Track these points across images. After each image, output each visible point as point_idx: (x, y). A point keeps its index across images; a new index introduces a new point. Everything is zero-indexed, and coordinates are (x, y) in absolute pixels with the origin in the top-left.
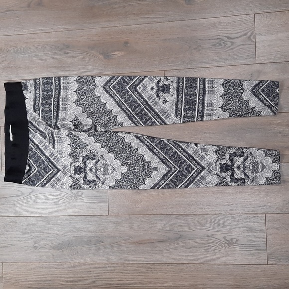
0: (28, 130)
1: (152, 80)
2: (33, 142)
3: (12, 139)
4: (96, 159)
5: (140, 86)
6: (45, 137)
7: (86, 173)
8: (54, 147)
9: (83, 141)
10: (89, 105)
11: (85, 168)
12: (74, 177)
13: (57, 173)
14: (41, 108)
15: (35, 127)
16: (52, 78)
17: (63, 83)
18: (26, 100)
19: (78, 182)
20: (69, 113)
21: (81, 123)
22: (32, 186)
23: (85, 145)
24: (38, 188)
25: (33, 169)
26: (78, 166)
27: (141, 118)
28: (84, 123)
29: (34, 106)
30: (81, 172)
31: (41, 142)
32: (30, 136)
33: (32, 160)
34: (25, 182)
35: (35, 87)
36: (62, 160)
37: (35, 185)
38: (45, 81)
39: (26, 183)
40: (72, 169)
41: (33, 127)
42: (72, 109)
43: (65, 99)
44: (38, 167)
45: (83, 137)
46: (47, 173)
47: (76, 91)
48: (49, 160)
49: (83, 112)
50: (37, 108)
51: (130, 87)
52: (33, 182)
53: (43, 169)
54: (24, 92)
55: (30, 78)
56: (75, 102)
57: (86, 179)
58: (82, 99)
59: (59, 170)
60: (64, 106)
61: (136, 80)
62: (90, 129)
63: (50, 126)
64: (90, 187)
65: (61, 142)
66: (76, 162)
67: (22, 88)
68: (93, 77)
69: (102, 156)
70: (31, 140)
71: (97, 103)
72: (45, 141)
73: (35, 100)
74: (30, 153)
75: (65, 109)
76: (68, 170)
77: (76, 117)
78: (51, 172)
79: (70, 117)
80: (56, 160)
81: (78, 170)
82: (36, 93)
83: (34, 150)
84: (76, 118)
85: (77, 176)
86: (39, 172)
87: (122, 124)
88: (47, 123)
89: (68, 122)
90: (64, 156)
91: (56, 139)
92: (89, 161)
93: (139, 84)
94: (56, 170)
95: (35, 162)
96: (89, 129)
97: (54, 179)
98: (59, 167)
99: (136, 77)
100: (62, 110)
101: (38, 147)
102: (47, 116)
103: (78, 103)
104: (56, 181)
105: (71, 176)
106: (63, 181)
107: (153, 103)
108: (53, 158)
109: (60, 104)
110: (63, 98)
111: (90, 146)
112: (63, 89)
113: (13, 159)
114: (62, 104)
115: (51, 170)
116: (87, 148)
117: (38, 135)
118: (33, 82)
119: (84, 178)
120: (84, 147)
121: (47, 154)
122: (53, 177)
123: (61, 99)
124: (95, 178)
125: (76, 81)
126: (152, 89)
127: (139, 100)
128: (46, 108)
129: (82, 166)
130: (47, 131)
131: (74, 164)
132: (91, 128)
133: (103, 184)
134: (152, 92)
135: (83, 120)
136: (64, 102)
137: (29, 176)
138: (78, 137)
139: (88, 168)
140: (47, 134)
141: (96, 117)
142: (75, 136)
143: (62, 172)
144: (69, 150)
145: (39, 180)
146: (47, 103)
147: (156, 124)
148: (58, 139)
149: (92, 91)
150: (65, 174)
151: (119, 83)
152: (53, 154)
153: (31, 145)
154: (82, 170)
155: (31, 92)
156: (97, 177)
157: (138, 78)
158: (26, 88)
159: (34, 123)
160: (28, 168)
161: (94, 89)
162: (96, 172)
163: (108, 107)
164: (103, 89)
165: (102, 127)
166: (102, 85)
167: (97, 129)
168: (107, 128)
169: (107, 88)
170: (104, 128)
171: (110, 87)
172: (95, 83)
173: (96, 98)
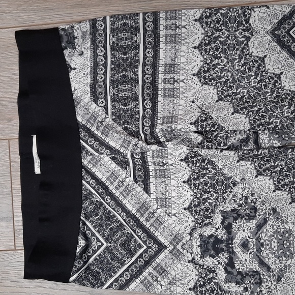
0: (80, 149)
2: (94, 177)
3: (38, 171)
4: (259, 219)
6: (123, 164)
7: (233, 252)
8: (147, 190)
9: (226, 171)
10: (234, 81)
11: (230, 239)
12: (201, 262)
13: (157, 254)
14: (110, 92)
15: (96, 139)
16: (137, 15)
17: (166, 28)
18: (72, 74)
19: (211, 275)
20: (182, 102)
21: (221, 128)
22: (93, 286)
23: (229, 184)
24: (110, 291)
25: (95, 244)
26: (212, 235)
28: (229, 126)
29: (93, 87)
30: (218, 251)
31: (113, 176)
32: (85, 162)
33: (92, 222)
34: (77, 279)
35: (94, 42)
36: (170, 221)
37: (102, 284)
38: (118, 24)
39: (79, 281)
40: (196, 243)
41: (92, 141)
42: (190, 94)
43: (172, 67)
44: (107, 240)
45: (226, 161)
46: (132, 255)
47: (199, 47)
48: (137, 221)
49: (220, 99)
50: (101, 93)
52: (96, 276)
53: (122, 245)
54: (66, 52)
55: (80, 18)
56: (198, 74)
57: (233, 267)
58: (215, 66)
59: (162, 247)
60: (168, 86)
63: (136, 135)
64: (246, 289)
65: (163, 175)
66: (206, 225)
67: (61, 43)
69: (274, 210)
70: (89, 172)
71: (256, 75)
72: (123, 174)
73: (94, 73)
74: (86, 204)
75: (172, 94)
76: (186, 246)
77: (203, 112)
78: (141, 251)
79: (186, 113)
80: (152, 221)
81: (211, 246)
82: (95, 55)
83: (97, 198)
84: (205, 116)
85: (209, 261)
86: (110, 252)
88: (126, 129)
89: (184, 126)
90: (174, 212)
91: (151, 168)
92: (240, 222)
94: (155, 247)
95: (99, 226)
96: (242, 141)
97: (150, 269)
98: (161, 239)
100: (164, 96)
101: (106, 188)
102: (125, 111)
103: (205, 76)
104: (155, 273)
105: (193, 261)
106: (173, 273)
108: (146, 215)
109: (160, 81)
110: (165, 65)
111: (241, 186)
112: (166, 42)
113: (42, 220)
114: (164, 81)
115: (140, 246)
116: (236, 189)
117: (106, 159)
118: (86, 27)
119: (227, 264)
120: (227, 186)
121: (129, 207)
122: (147, 263)
123: (161, 69)
124: (256, 266)
125: (200, 20)
128: (122, 91)
129: (222, 234)
130: (130, 148)
131: (199, 230)
132: (248, 138)
133: (279, 280)
135: (224, 120)
136: (168, 76)
137: (85, 263)
138: (211, 162)
139: (237, 241)
140: (129, 157)
141: (258, 111)
142: (203, 161)
143: (171, 252)
144: (187, 195)
145: (111, 271)
146: (125, 80)
148: (158, 167)
149: (243, 45)
150: (177, 255)
152: (144, 207)
153: (88, 185)
154: (223, 246)
155: (82, 54)
156: (262, 263)
158: (71, 43)
159: (93, 129)
160: (82, 243)
161: (248, 38)
162: (259, 251)
163: (287, 84)
164: (272, 38)
165: (273, 137)
166: (269, 28)
167: (261, 142)
168: (287, 139)
169: (284, 35)
170: (278, 137)
171: (291, 32)
172: (250, 24)
173: (255, 61)
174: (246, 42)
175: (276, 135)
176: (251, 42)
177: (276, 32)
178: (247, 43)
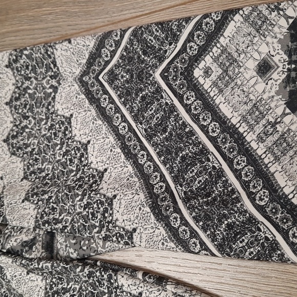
1: (260, 26)
5: (208, 60)
10: (40, 152)
27: (205, 219)
47: (10, 103)
49: (25, 178)
51: (166, 70)
56: (7, 140)
61: (191, 35)
62: (30, 244)
68: (49, 45)
87: (131, 238)
93: (203, 50)
96: (25, 244)
99: (188, 20)
103: (12, 144)
107: (270, 140)
125: (10, 65)
126: (264, 68)
127: (204, 129)
132: (33, 241)
134: (261, 87)
141: (48, 201)
147: (282, 259)
149: (49, 99)
151: (128, 58)
157: (198, 26)
161: (55, 89)
163: (96, 160)
164: (79, 87)
165: (70, 242)
166: (78, 72)
167: (59, 247)
168: (85, 248)
169: (93, 83)
170: (75, 244)
171: (100, 78)
172: (58, 67)
173: (61, 124)
174: (53, 94)
175: (73, 239)
176: (58, 94)
177: (84, 79)
178: (54, 96)
